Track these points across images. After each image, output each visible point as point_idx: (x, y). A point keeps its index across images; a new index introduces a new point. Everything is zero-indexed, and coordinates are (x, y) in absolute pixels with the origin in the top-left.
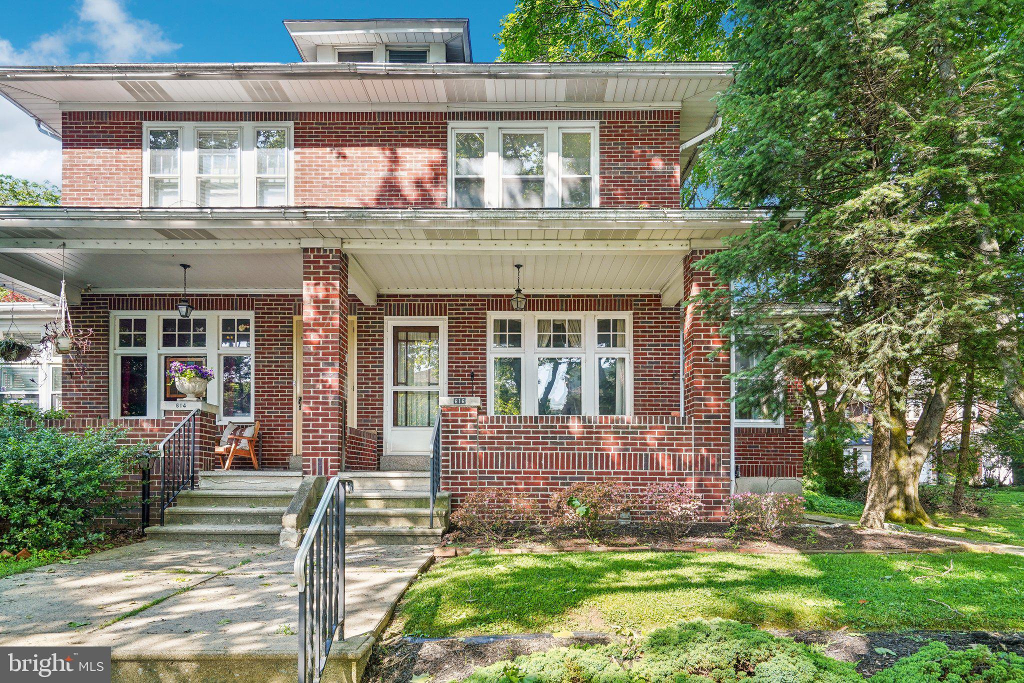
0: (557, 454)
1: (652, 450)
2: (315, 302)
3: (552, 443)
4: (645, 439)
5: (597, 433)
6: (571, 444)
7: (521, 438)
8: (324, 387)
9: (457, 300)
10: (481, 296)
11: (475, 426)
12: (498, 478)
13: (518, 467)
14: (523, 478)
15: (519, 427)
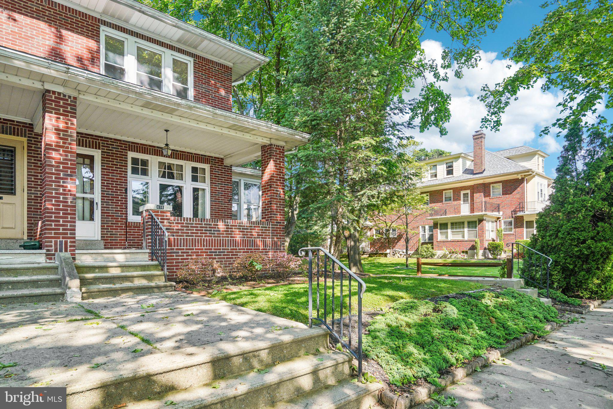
0: (212, 239)
1: (254, 238)
2: (56, 129)
3: (210, 233)
4: (252, 232)
5: (231, 228)
6: (219, 234)
7: (193, 230)
8: (64, 190)
9: (108, 141)
10: (124, 141)
11: (169, 223)
12: (182, 253)
13: (192, 246)
14: (195, 252)
15: (193, 224)
